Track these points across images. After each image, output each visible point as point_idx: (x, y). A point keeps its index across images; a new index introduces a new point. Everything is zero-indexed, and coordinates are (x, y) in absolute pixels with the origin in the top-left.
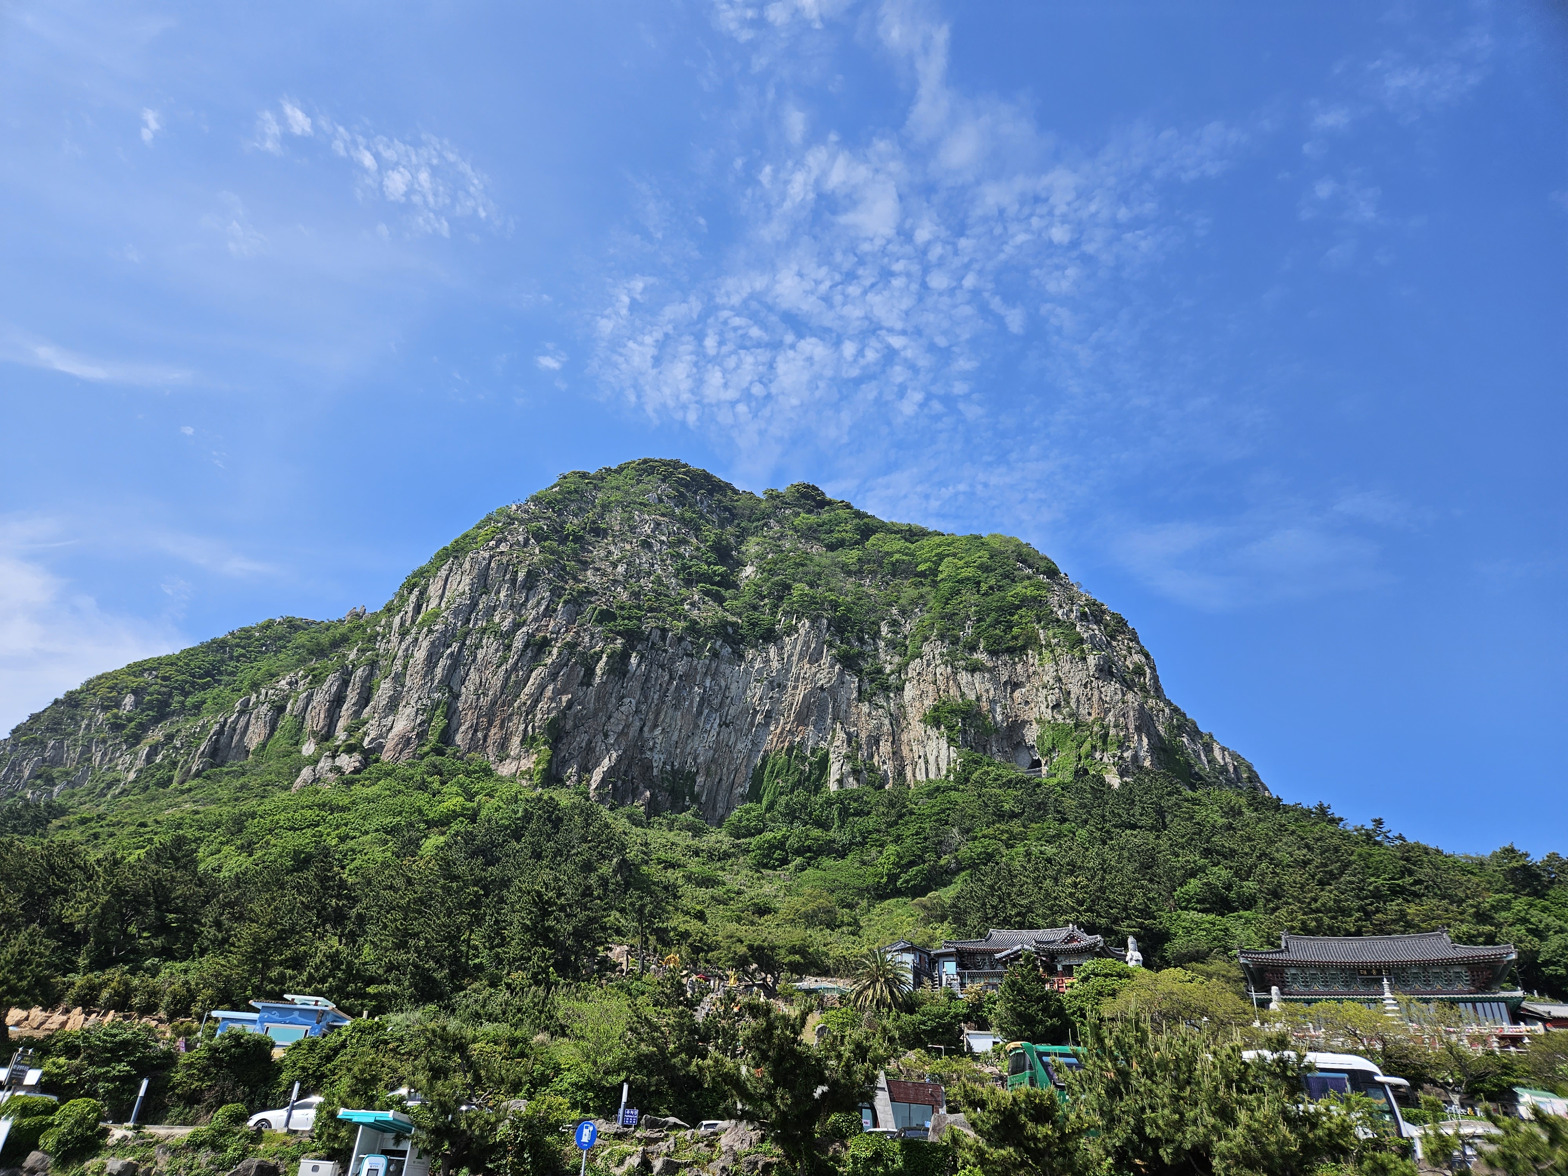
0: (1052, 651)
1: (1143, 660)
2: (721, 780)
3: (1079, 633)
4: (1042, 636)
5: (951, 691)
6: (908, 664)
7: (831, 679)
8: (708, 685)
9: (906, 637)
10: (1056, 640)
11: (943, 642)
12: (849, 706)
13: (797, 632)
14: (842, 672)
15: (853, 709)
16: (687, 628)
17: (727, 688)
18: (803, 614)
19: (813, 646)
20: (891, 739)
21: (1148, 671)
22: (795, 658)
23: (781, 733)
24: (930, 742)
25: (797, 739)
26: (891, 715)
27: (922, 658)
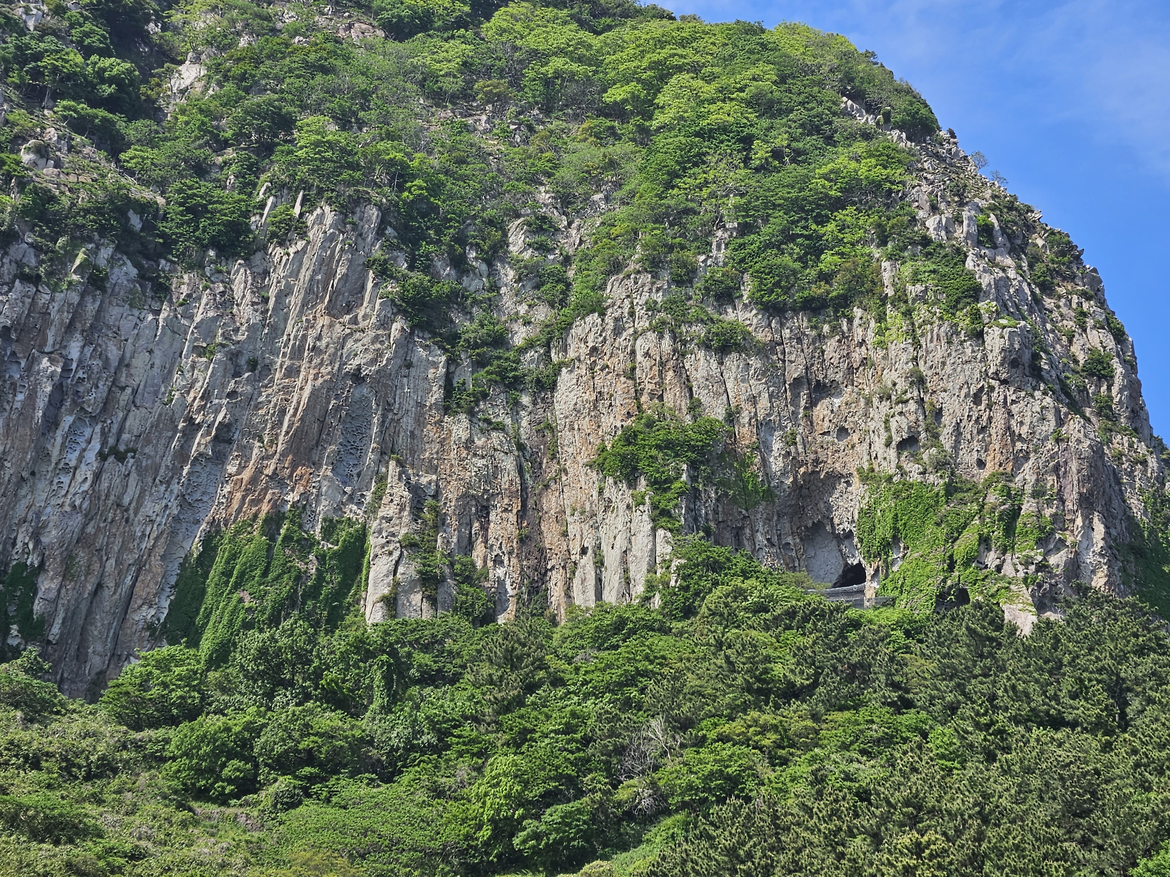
0: (908, 314)
1: (1111, 343)
2: (99, 586)
3: (971, 275)
4: (887, 277)
5: (668, 397)
6: (569, 326)
7: (379, 354)
8: (74, 353)
9: (567, 260)
10: (919, 287)
11: (655, 276)
12: (420, 422)
13: (303, 235)
14: (407, 338)
15: (430, 431)
16: (25, 211)
17: (124, 364)
18: (320, 192)
19: (341, 271)
20: (517, 506)
21: (1119, 369)
22: (294, 301)
23: (254, 480)
24: (610, 516)
25: (292, 497)
26: (521, 447)
27: (602, 314)
